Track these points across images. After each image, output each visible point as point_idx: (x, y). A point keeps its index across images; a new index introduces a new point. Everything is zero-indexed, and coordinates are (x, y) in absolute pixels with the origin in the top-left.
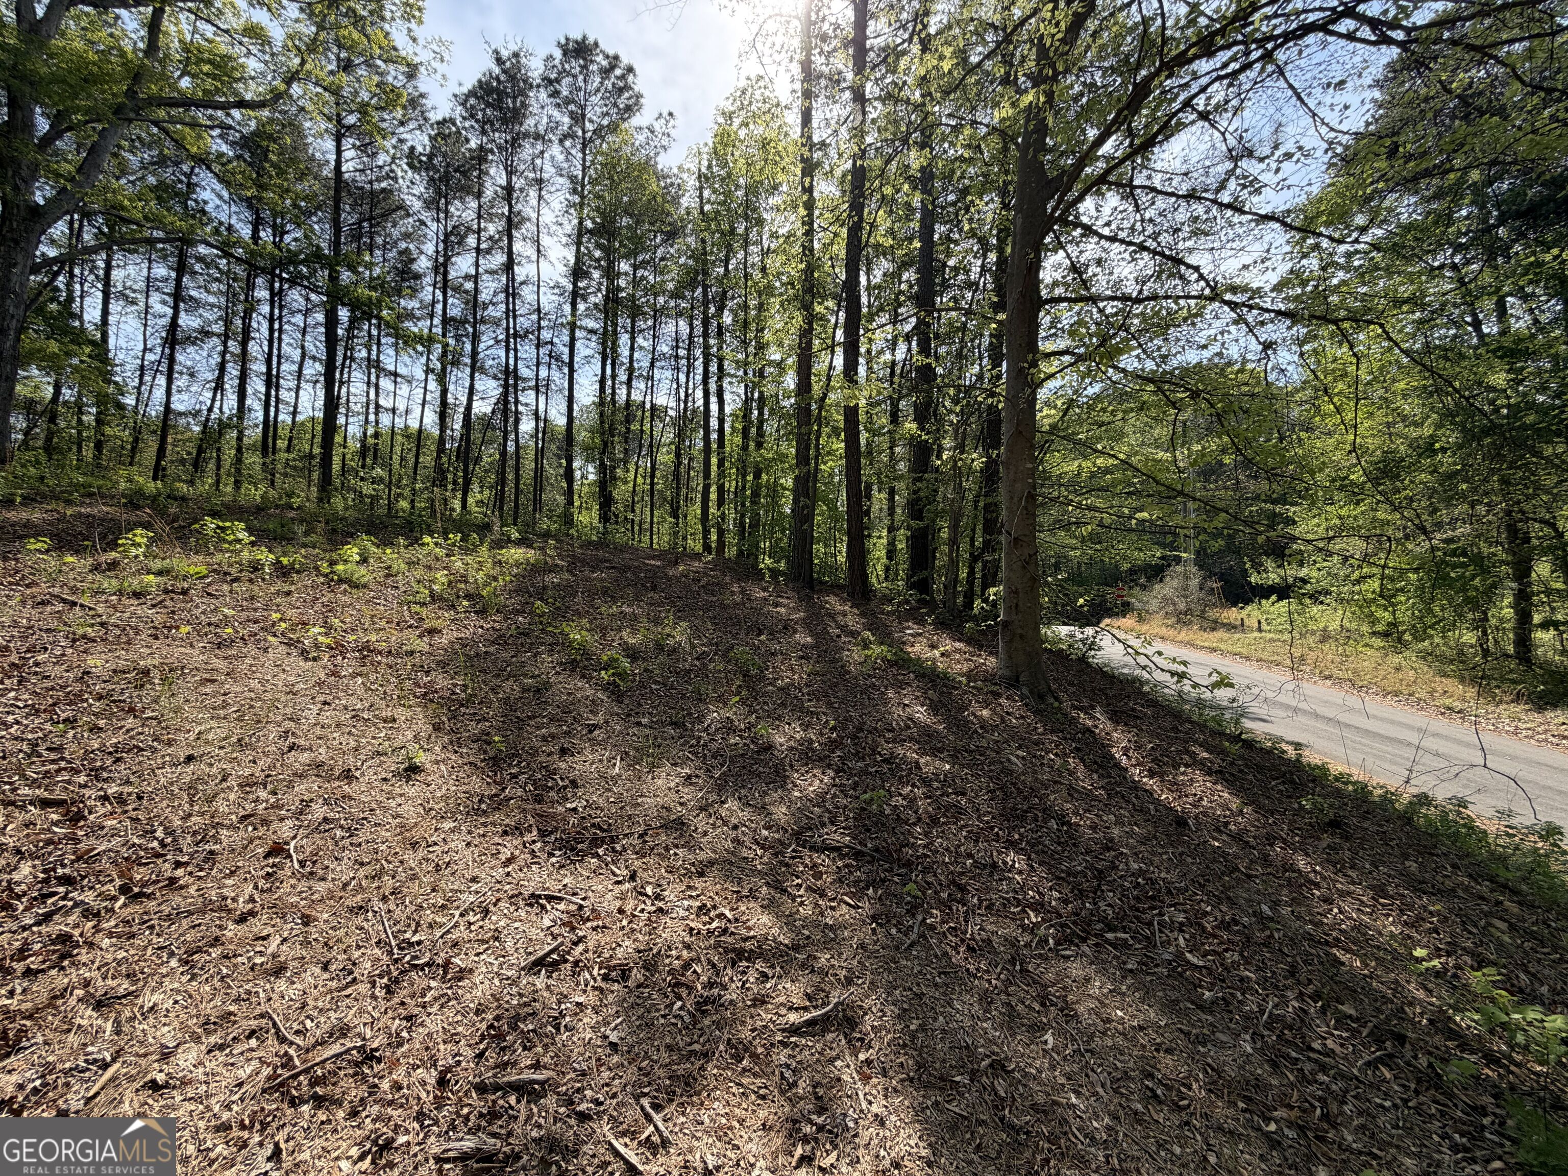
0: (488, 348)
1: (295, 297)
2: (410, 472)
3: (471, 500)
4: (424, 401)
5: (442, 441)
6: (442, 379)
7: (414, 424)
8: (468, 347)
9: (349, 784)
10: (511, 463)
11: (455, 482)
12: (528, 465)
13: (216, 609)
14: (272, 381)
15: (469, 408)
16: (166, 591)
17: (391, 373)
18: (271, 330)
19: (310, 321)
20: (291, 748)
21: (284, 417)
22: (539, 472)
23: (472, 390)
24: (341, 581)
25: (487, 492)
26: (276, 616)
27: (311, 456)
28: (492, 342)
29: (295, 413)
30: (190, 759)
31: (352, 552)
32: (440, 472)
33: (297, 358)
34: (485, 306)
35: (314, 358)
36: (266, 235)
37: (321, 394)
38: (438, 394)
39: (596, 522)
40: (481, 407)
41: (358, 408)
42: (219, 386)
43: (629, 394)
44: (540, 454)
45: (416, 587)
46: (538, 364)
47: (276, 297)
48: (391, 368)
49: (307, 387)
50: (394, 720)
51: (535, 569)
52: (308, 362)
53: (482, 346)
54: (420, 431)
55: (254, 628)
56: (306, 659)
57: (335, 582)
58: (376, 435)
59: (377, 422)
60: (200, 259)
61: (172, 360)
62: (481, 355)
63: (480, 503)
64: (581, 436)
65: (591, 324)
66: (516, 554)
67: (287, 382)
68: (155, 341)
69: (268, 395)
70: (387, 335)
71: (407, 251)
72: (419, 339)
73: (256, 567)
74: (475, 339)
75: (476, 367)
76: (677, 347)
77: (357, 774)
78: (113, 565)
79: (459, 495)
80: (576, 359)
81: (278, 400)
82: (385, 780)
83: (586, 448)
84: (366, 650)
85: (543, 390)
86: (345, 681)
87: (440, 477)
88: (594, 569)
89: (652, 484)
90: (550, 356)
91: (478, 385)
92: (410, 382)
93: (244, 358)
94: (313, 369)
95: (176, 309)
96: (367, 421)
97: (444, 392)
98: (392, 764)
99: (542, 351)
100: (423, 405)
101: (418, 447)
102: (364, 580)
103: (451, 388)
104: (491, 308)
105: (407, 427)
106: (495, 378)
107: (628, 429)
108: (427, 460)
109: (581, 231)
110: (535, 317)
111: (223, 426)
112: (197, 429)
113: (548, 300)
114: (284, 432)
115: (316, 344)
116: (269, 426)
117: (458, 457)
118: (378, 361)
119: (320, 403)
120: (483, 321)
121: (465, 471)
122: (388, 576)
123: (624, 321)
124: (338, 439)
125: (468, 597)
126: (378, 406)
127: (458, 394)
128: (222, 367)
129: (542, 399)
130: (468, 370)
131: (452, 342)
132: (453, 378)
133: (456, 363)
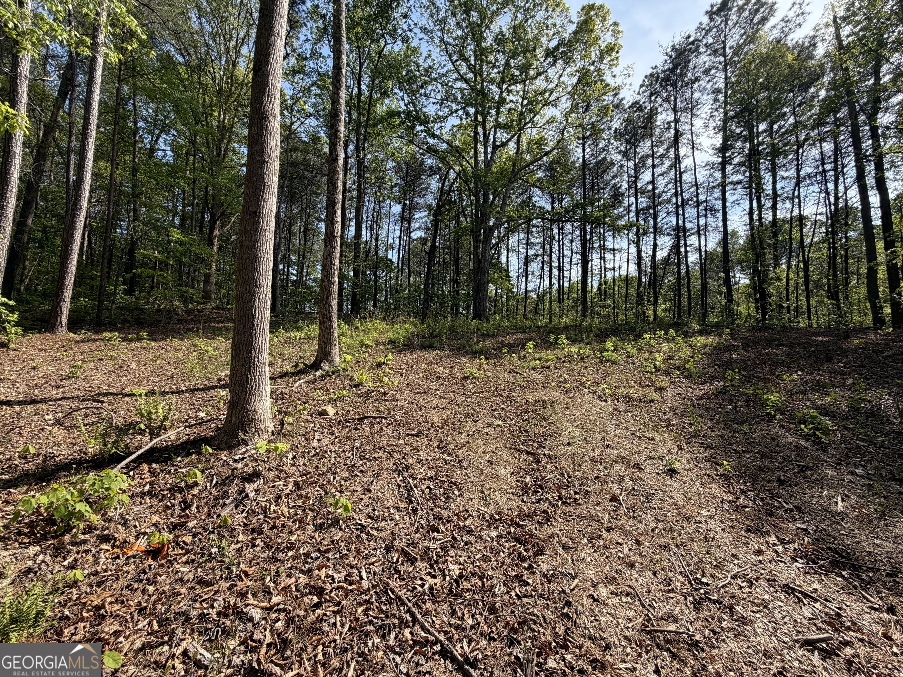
0: (663, 219)
1: (568, 227)
2: (624, 299)
3: (659, 310)
4: (628, 259)
5: (640, 279)
6: (638, 244)
7: (624, 273)
8: (652, 222)
9: (640, 472)
10: (684, 282)
11: (648, 301)
12: (696, 282)
13: (561, 376)
14: (560, 269)
15: (654, 256)
16: (543, 368)
17: (611, 250)
18: (559, 246)
19: (574, 236)
20: (608, 446)
21: (566, 285)
22: (704, 285)
23: (655, 246)
24: (607, 361)
25: (668, 304)
26: (585, 379)
27: (578, 299)
28: (665, 215)
29: (570, 281)
30: (569, 444)
31: (610, 345)
32: (640, 296)
33: (569, 255)
34: (660, 195)
35: (576, 253)
36: (556, 205)
37: (580, 269)
38: (636, 254)
39: (753, 313)
40: (661, 255)
41: (597, 272)
42: (541, 277)
43: (775, 215)
44: (703, 272)
45: (645, 363)
46: (698, 218)
47: (561, 229)
48: (611, 247)
49: (574, 267)
50: (654, 440)
51: (718, 350)
52: (574, 255)
53: (659, 219)
54: (627, 275)
55: (577, 384)
56: (602, 401)
57: (604, 361)
58: (606, 283)
59: (605, 277)
60: (534, 226)
61: (526, 270)
62: (660, 224)
63: (664, 310)
64: (736, 255)
65: (736, 178)
66: (701, 340)
67: (567, 266)
68: (521, 264)
69: (559, 276)
70: (609, 231)
71: (615, 185)
72: (625, 227)
73: (570, 355)
74: (655, 216)
75: (657, 231)
76: (823, 164)
77: (643, 467)
78: (524, 357)
79: (652, 308)
80: (727, 205)
81: (563, 277)
82: (658, 473)
83: (740, 262)
84: (627, 398)
85: (702, 232)
86: (622, 414)
87: (640, 299)
88: (765, 347)
89: (806, 276)
90: (706, 210)
91: (659, 242)
92: (620, 252)
93: (551, 262)
94: (576, 258)
95: (527, 249)
96: (601, 277)
97: (639, 252)
98: (660, 465)
99: (700, 208)
100: (628, 262)
101: (627, 285)
102: (617, 360)
103: (644, 248)
104: (664, 195)
105: (620, 275)
106: (669, 235)
107: (777, 240)
108: (632, 291)
109: (726, 120)
110: (694, 189)
111: (545, 292)
112: (535, 296)
113: (702, 175)
114: (566, 291)
115: (577, 246)
116: (560, 289)
117: (649, 286)
118: (604, 245)
119: (580, 273)
120: (659, 204)
121: (655, 293)
122: (628, 357)
123: (764, 164)
124: (589, 289)
125: (678, 368)
126: (605, 268)
127: (647, 250)
128: (543, 268)
129: (703, 238)
130: (652, 235)
131: (642, 222)
132: (644, 242)
133: (645, 234)
